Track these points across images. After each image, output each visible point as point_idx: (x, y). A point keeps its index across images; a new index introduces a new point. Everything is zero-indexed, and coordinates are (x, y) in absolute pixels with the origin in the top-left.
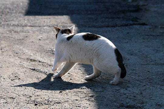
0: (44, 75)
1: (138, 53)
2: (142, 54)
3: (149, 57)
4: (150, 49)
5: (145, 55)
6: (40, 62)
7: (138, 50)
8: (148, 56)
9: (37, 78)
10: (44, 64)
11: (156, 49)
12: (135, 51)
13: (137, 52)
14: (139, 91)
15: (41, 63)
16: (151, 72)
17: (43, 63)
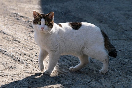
0: (10, 59)
1: (108, 18)
2: (112, 20)
3: (119, 26)
4: (121, 13)
5: (115, 22)
6: (4, 33)
7: (107, 14)
8: (119, 24)
9: (3, 64)
10: (9, 37)
11: (127, 12)
12: (104, 16)
13: (106, 17)
14: (111, 85)
15: (5, 36)
16: (122, 51)
17: (8, 35)
